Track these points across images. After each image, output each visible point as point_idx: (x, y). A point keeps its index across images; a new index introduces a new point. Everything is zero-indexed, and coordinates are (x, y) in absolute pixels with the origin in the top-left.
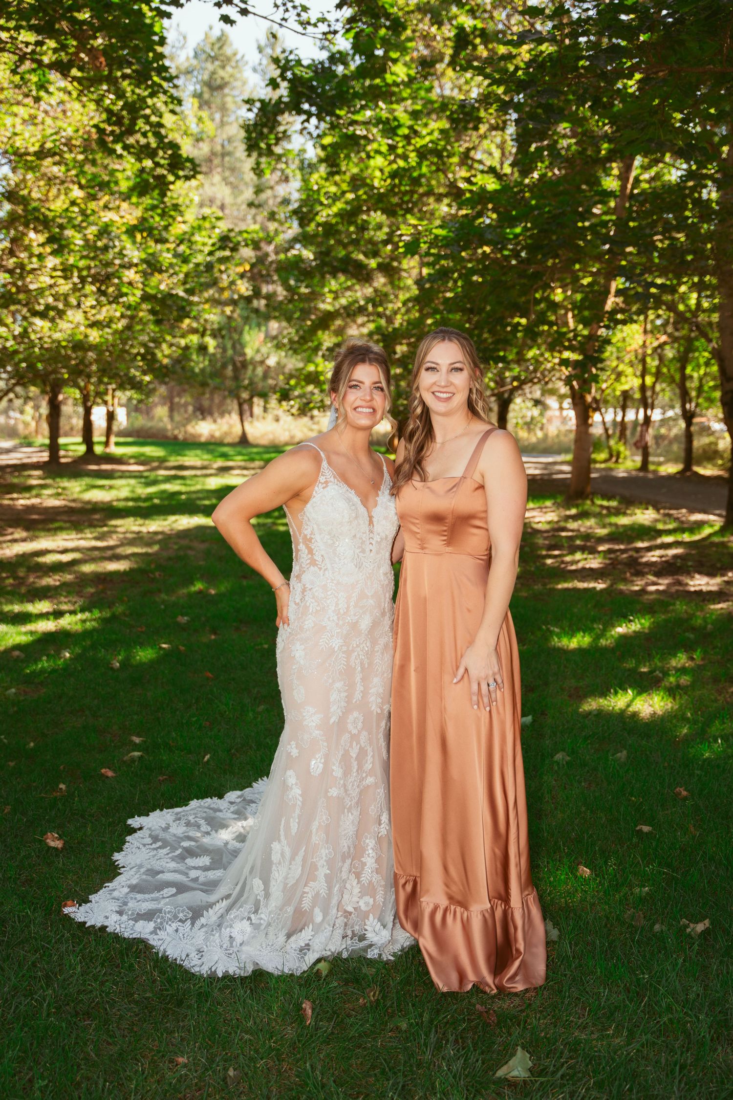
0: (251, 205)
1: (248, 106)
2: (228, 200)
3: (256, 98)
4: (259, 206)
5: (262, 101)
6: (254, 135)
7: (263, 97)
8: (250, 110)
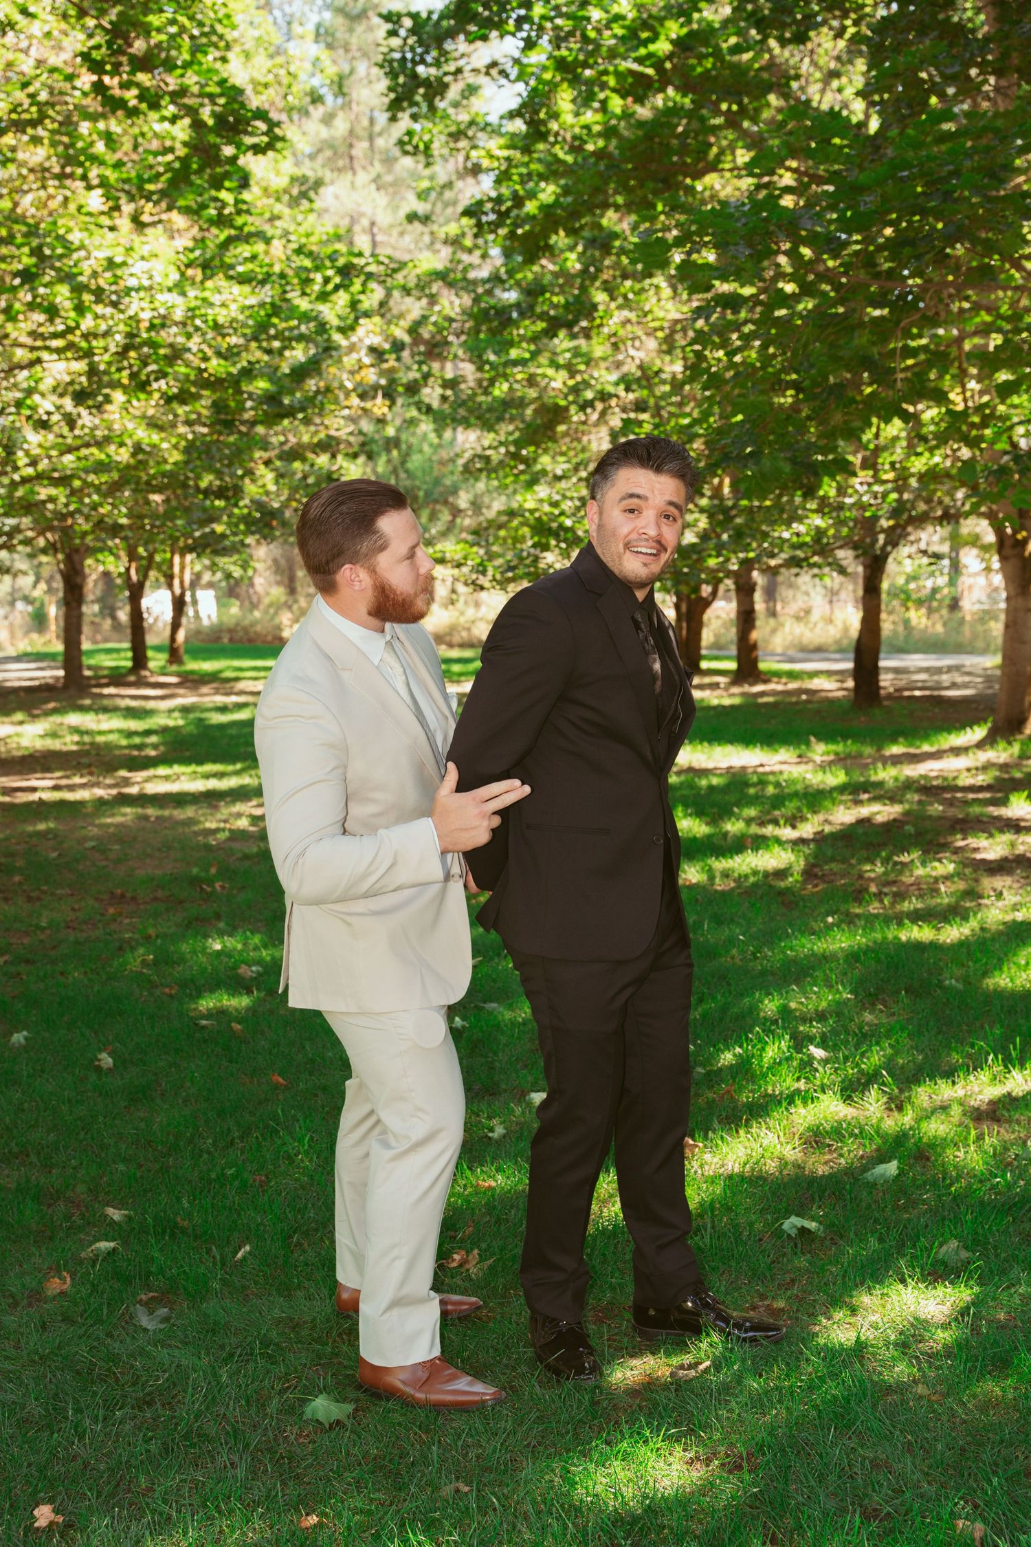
0: (412, 217)
1: (389, 26)
2: (384, 219)
3: (404, 11)
4: (426, 219)
5: (415, 16)
6: (401, 80)
7: (414, 9)
8: (393, 33)
